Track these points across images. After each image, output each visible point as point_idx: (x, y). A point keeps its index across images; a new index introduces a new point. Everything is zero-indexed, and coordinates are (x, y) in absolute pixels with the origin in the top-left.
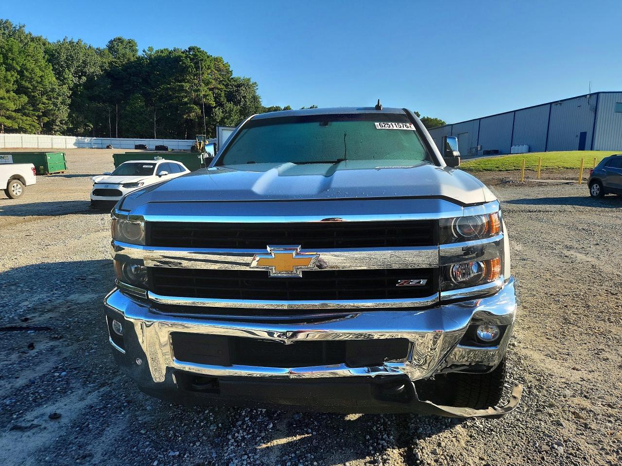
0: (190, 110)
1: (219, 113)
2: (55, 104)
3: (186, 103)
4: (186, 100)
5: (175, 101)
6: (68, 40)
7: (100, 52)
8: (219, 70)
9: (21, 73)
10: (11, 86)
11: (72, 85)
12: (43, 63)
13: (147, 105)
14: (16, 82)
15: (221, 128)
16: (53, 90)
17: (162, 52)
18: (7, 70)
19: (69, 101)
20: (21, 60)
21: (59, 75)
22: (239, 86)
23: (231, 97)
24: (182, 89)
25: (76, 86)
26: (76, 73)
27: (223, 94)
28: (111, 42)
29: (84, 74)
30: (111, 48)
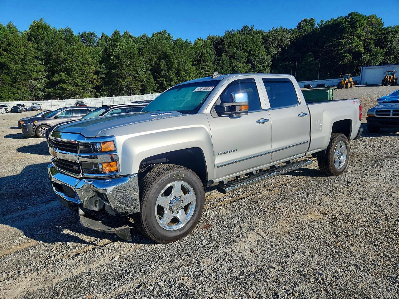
0: (345, 57)
1: (367, 56)
2: (263, 67)
3: (342, 53)
4: (342, 51)
5: (334, 53)
6: (275, 29)
7: (292, 32)
8: (372, 25)
9: (249, 53)
10: (245, 60)
11: (273, 55)
12: (260, 44)
13: (315, 59)
14: (247, 57)
15: (364, 68)
16: (263, 59)
17: (329, 21)
18: (243, 52)
19: (271, 64)
20: (250, 46)
21: (268, 50)
22: (388, 33)
23: (379, 43)
24: (340, 44)
25: (276, 54)
26: (276, 47)
27: (372, 42)
28: (299, 23)
29: (280, 46)
30: (299, 27)
